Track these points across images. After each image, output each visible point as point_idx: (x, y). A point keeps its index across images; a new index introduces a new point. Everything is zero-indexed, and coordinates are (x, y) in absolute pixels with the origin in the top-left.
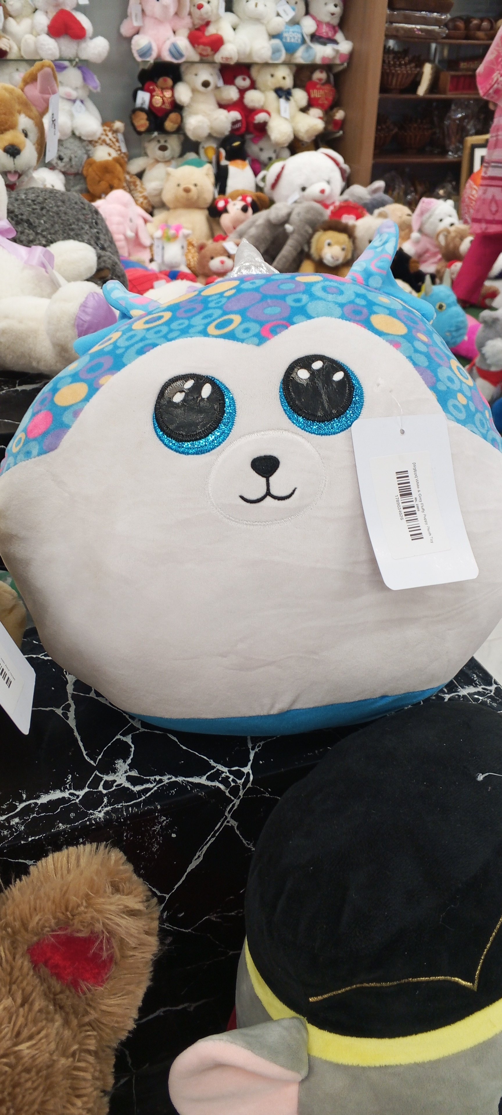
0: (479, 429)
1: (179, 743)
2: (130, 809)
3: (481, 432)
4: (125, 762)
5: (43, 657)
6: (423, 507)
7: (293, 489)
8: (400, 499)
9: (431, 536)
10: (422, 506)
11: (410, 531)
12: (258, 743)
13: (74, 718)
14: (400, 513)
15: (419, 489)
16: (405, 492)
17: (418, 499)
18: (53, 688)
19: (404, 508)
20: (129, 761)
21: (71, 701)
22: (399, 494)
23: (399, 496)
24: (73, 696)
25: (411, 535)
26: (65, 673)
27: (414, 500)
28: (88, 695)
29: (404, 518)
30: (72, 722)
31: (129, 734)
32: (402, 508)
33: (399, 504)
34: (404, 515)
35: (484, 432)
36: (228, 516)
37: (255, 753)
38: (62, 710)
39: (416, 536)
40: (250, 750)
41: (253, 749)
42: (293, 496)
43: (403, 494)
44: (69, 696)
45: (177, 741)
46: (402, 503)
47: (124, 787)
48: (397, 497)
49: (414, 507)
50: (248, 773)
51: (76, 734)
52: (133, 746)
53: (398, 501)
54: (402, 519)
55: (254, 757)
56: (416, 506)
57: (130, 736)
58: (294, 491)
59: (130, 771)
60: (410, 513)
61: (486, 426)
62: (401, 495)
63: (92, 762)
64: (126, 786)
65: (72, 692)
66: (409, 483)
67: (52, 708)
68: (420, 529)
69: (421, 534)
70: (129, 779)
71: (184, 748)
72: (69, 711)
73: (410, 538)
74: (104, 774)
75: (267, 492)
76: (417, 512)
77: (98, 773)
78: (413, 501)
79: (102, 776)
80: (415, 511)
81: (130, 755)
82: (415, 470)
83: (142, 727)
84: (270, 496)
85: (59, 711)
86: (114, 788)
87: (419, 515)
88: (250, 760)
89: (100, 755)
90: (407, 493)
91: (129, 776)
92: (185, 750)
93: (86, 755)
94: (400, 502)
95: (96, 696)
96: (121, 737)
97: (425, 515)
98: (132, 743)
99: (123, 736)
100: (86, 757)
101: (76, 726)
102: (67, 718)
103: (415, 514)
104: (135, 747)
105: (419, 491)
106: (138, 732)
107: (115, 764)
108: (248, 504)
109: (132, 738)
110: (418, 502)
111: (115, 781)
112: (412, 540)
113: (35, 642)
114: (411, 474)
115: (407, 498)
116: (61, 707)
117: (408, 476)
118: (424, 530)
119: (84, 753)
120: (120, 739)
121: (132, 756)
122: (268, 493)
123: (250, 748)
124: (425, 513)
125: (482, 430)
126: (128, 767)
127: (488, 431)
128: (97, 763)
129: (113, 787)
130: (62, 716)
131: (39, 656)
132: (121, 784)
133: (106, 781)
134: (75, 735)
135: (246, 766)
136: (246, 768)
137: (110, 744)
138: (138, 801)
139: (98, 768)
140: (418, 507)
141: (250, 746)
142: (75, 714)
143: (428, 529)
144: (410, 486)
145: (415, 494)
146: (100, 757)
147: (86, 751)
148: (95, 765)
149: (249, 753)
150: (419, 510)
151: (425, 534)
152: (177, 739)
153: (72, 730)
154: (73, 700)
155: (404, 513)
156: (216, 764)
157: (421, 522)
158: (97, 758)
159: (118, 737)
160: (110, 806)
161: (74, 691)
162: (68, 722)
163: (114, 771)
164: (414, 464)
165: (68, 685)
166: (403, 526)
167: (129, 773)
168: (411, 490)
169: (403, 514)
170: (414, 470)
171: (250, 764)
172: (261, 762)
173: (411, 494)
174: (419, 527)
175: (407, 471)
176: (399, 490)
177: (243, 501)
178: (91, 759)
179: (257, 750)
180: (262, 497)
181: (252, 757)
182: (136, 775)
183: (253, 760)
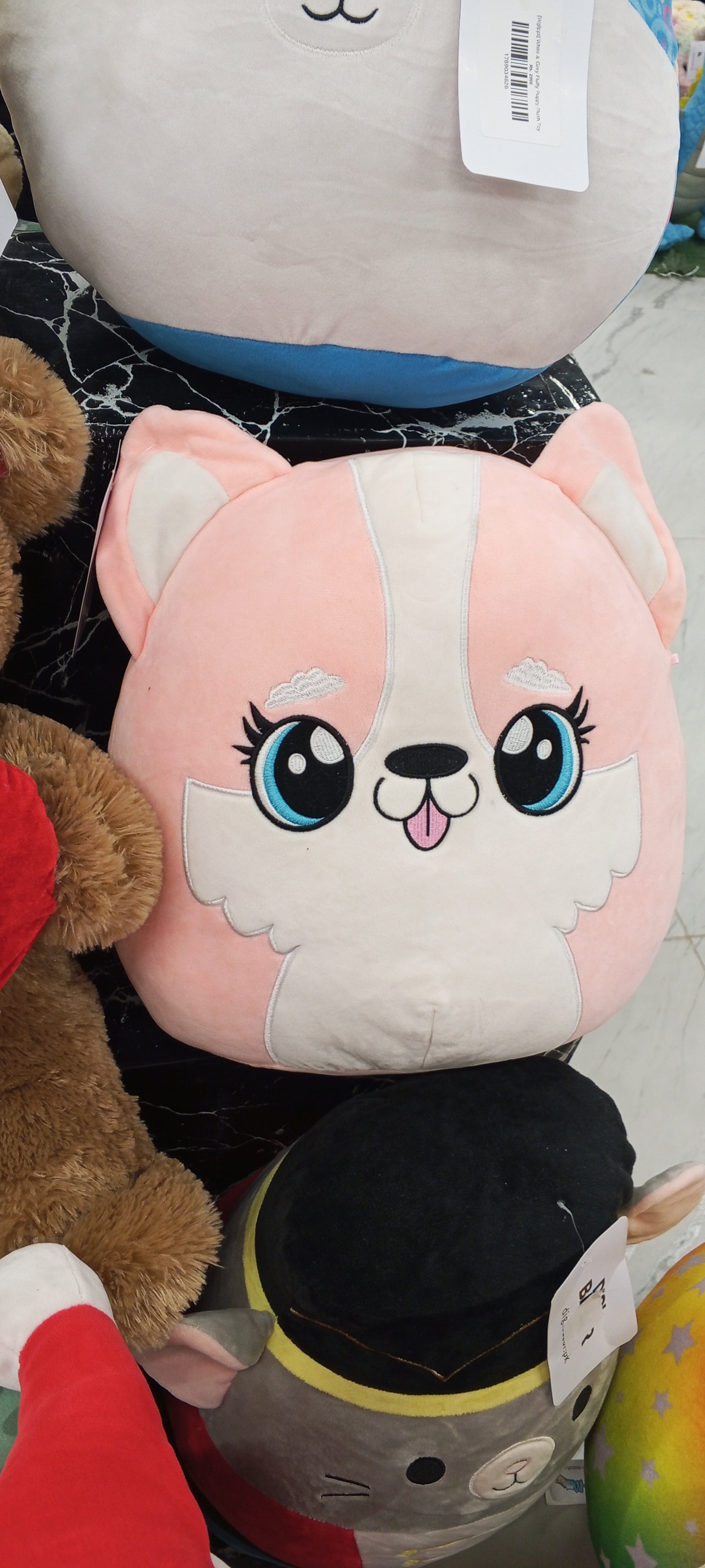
0: (644, 7)
1: (189, 386)
2: (114, 430)
3: (644, 11)
4: (118, 388)
5: (41, 266)
6: (539, 81)
7: (374, 9)
8: (510, 61)
9: (539, 122)
10: (537, 79)
11: (513, 107)
12: (287, 406)
13: (67, 334)
14: (506, 80)
15: (538, 55)
16: (519, 53)
17: (534, 68)
18: (47, 300)
19: (512, 74)
20: (124, 388)
21: (66, 317)
22: (510, 53)
23: (510, 55)
24: (70, 313)
25: (513, 113)
26: (65, 288)
27: (528, 67)
28: (88, 316)
29: (510, 88)
30: (63, 337)
31: (130, 364)
32: (510, 74)
33: (506, 66)
34: (510, 84)
35: (651, 15)
36: (283, 32)
37: (280, 415)
38: (54, 323)
39: (520, 116)
40: (275, 411)
41: (279, 411)
42: (372, 20)
43: (515, 55)
44: (66, 311)
45: (188, 383)
46: (512, 66)
47: (112, 409)
48: (507, 57)
49: (526, 76)
50: (265, 432)
51: (65, 349)
52: (132, 376)
53: (507, 62)
54: (506, 87)
55: (278, 418)
56: (528, 76)
57: (131, 366)
58: (374, 12)
59: (122, 397)
60: (519, 83)
61: (655, 8)
62: (513, 55)
63: (78, 379)
64: (114, 409)
65: (70, 308)
66: (527, 41)
67: (41, 319)
68: (527, 109)
69: (527, 114)
70: (119, 404)
71: (195, 391)
72: (62, 326)
73: (511, 116)
74: (90, 393)
75: (338, 9)
76: (528, 84)
77: (83, 390)
78: (526, 68)
79: (87, 394)
80: (526, 82)
81: (127, 383)
82: (539, 26)
83: (148, 361)
84: (341, 14)
85: (50, 324)
86: (99, 408)
87: (531, 89)
88: (271, 420)
89: (90, 374)
90: (521, 56)
91: (120, 401)
92: (195, 393)
93: (73, 371)
94: (510, 64)
95: (99, 319)
96: (120, 365)
97: (538, 93)
98: (132, 372)
99: (122, 364)
100: (73, 373)
101: (67, 342)
102: (59, 332)
103: (526, 86)
104: (134, 377)
105: (537, 57)
106: (141, 364)
107: (106, 387)
108: (312, 20)
109: (132, 368)
110: (532, 72)
111: (102, 402)
112: (513, 119)
113: (34, 248)
114: (532, 29)
115: (519, 62)
116: (53, 320)
117: (527, 32)
118: (531, 111)
119: (71, 369)
120: (118, 366)
121: (128, 385)
122: (340, 10)
123: (276, 409)
124: (538, 90)
125: (647, 10)
126: (121, 394)
127: (656, 16)
128: (84, 381)
129: (98, 406)
130: (52, 328)
131: (37, 264)
132: (110, 406)
133: (91, 400)
134: (63, 350)
135: (266, 423)
136: (264, 426)
137: (104, 368)
138: (125, 425)
139: (84, 386)
140: (531, 79)
141: (276, 407)
142: (68, 330)
143: (538, 112)
144: (527, 46)
145: (531, 60)
146: (90, 376)
147: (73, 367)
148: (82, 383)
149: (273, 413)
150: (531, 83)
151: (532, 116)
152: (188, 381)
153: (62, 345)
154: (69, 316)
155: (512, 80)
156: (229, 415)
157: (530, 99)
158: (85, 377)
159: (116, 363)
160: (91, 422)
161: (72, 307)
162: (58, 335)
163: (104, 393)
164: (540, 17)
165: (66, 301)
166: (505, 97)
167: (121, 399)
168: (527, 53)
169: (510, 82)
170: (537, 26)
171: (270, 423)
172: (284, 425)
173: (526, 58)
174: (527, 105)
175: (528, 25)
176: (512, 47)
177: (306, 14)
178: (78, 376)
179: (283, 412)
180: (332, 13)
181: (275, 417)
182: (129, 402)
183: (275, 421)
